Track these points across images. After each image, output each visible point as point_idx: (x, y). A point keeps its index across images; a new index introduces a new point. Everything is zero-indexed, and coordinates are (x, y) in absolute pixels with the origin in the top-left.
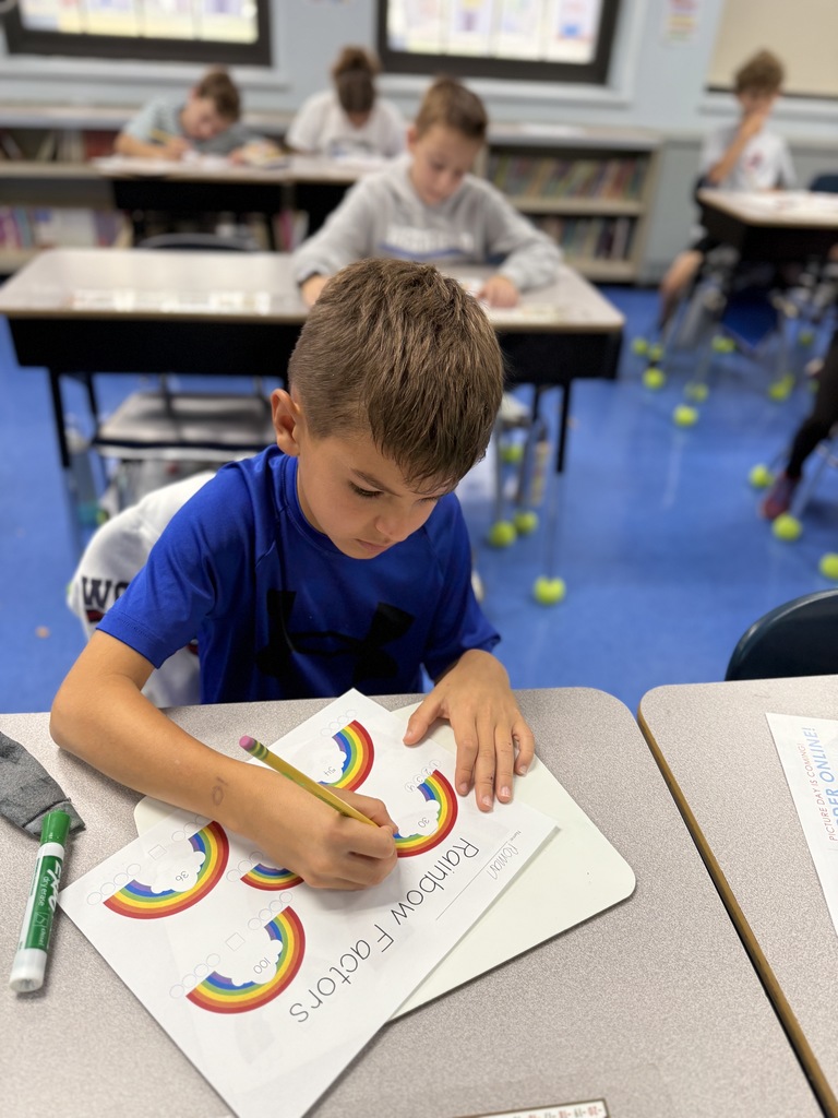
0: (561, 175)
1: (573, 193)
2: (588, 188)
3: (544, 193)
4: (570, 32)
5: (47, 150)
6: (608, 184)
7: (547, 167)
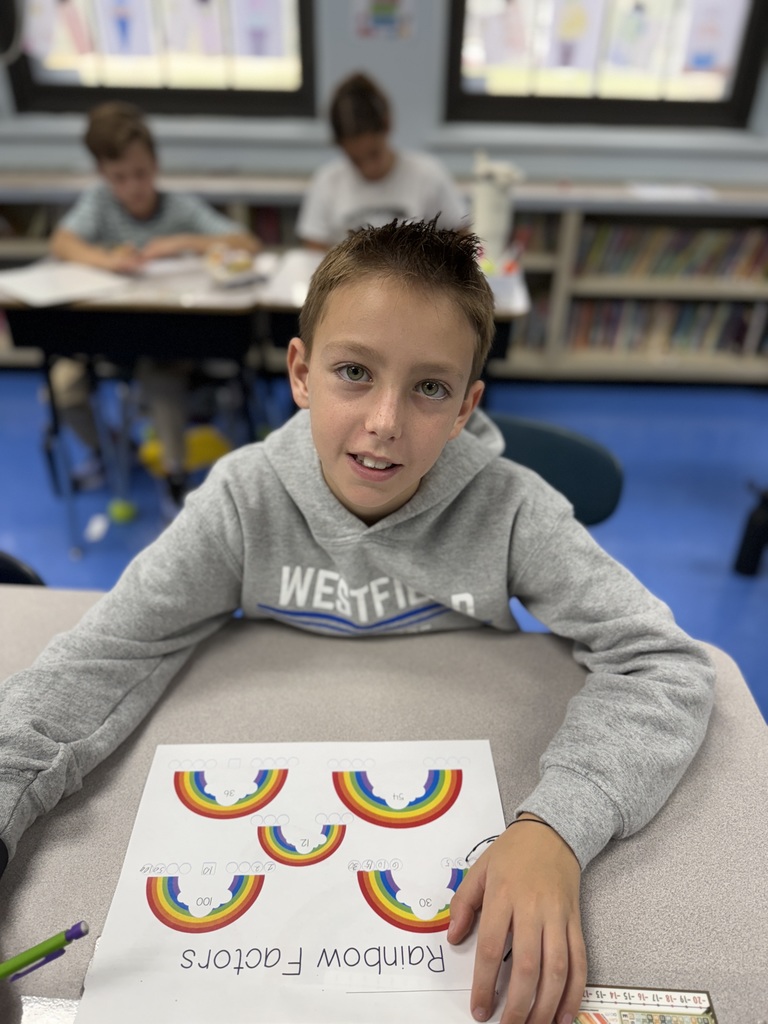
0: (678, 248)
1: (692, 270)
2: (716, 265)
3: (655, 270)
4: (700, 63)
5: (38, 225)
6: (743, 260)
7: (661, 239)
